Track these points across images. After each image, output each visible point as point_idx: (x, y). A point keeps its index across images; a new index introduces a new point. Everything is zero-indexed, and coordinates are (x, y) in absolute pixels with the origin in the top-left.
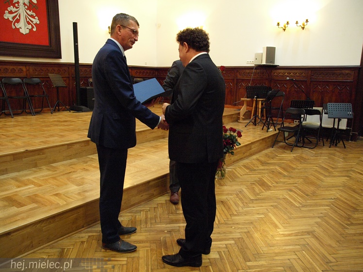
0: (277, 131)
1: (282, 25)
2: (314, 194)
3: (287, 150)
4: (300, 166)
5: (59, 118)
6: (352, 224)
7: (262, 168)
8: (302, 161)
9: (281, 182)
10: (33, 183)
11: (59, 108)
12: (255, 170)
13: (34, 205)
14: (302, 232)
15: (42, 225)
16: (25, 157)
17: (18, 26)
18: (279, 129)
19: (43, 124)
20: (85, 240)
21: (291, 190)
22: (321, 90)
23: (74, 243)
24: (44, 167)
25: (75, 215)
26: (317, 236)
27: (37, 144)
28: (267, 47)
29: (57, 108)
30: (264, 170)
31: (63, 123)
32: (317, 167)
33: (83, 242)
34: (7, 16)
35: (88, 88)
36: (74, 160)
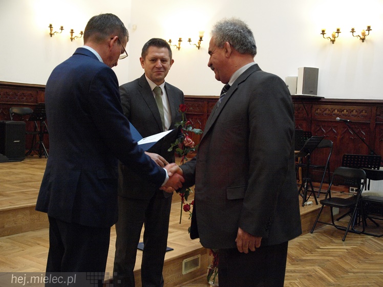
0: (320, 206)
3: (336, 237)
4: (358, 267)
8: (361, 258)
18: (322, 202)
28: (305, 68)
35: (7, 122)
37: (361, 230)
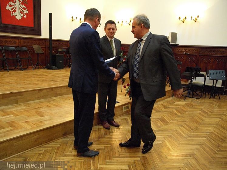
1: (182, 19)
2: (197, 129)
3: (182, 99)
4: (189, 110)
5: (37, 73)
6: (220, 151)
7: (164, 110)
8: (191, 107)
9: (176, 120)
10: (13, 114)
11: (38, 67)
12: (159, 111)
13: (11, 128)
14: (186, 154)
15: (14, 142)
16: (10, 97)
17: (14, 14)
19: (26, 76)
20: (42, 153)
21: (181, 126)
22: (206, 61)
23: (34, 154)
24: (22, 104)
25: (37, 136)
26: (196, 157)
27: (18, 89)
28: (172, 33)
29: (37, 66)
30: (165, 111)
31: (39, 76)
32: (200, 111)
33: (40, 154)
34: (8, 8)
35: (57, 54)
36: (43, 100)
37: (191, 96)
